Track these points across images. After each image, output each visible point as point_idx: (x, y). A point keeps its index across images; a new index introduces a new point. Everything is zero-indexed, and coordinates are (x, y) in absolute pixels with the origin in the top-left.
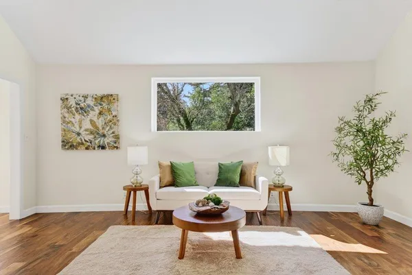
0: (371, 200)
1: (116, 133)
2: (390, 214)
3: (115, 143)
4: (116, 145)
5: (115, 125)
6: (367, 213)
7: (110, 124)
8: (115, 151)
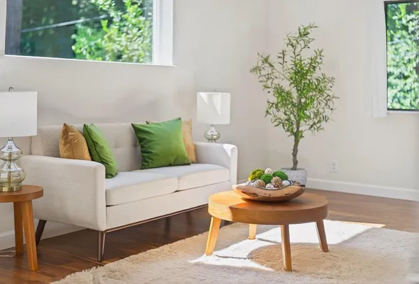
0: (295, 163)
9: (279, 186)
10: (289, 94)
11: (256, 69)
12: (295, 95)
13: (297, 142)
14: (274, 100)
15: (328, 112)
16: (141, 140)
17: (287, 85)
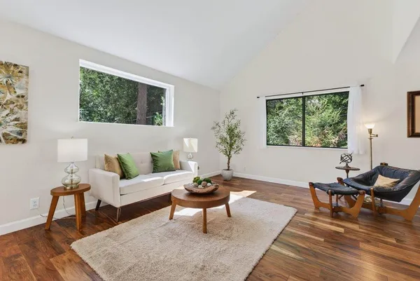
0: (229, 167)
1: (23, 121)
2: (236, 175)
3: (20, 134)
4: (20, 137)
5: (21, 108)
6: (227, 174)
7: (11, 106)
8: (19, 146)
9: (205, 186)
10: (226, 139)
11: (213, 128)
12: (228, 139)
13: (229, 159)
14: (219, 141)
15: (242, 146)
16: (154, 160)
17: (225, 135)
